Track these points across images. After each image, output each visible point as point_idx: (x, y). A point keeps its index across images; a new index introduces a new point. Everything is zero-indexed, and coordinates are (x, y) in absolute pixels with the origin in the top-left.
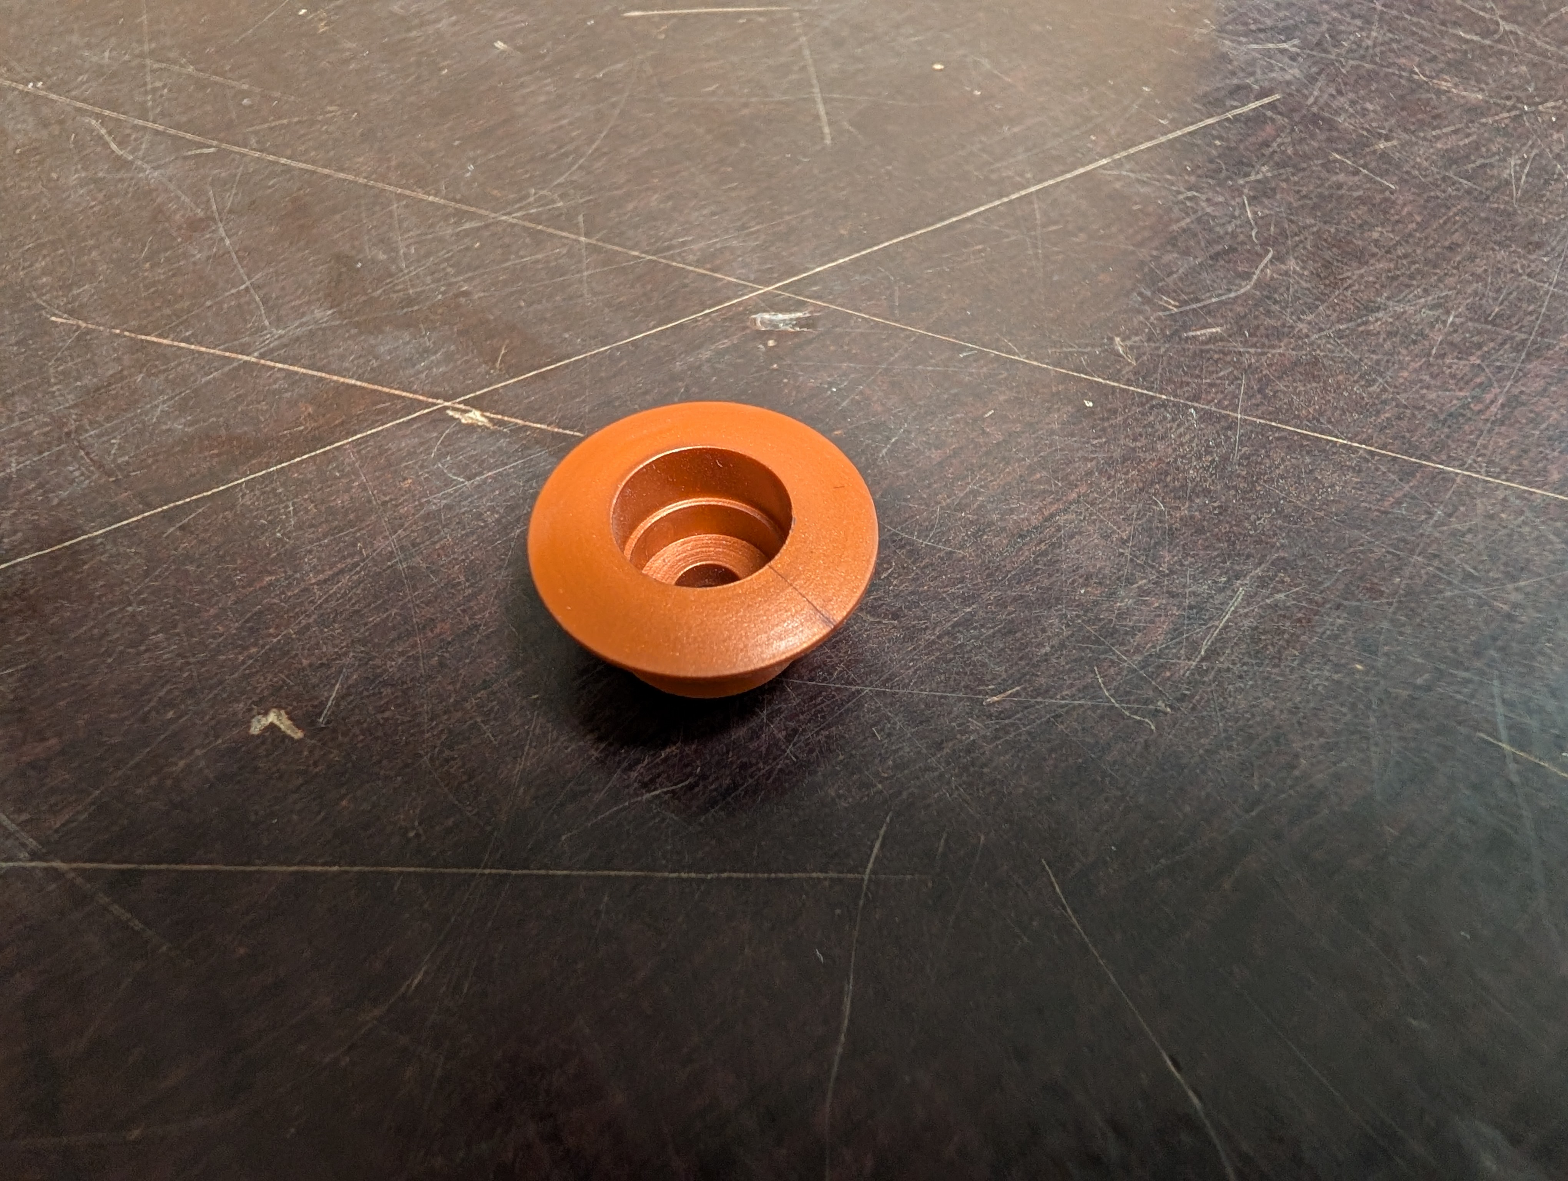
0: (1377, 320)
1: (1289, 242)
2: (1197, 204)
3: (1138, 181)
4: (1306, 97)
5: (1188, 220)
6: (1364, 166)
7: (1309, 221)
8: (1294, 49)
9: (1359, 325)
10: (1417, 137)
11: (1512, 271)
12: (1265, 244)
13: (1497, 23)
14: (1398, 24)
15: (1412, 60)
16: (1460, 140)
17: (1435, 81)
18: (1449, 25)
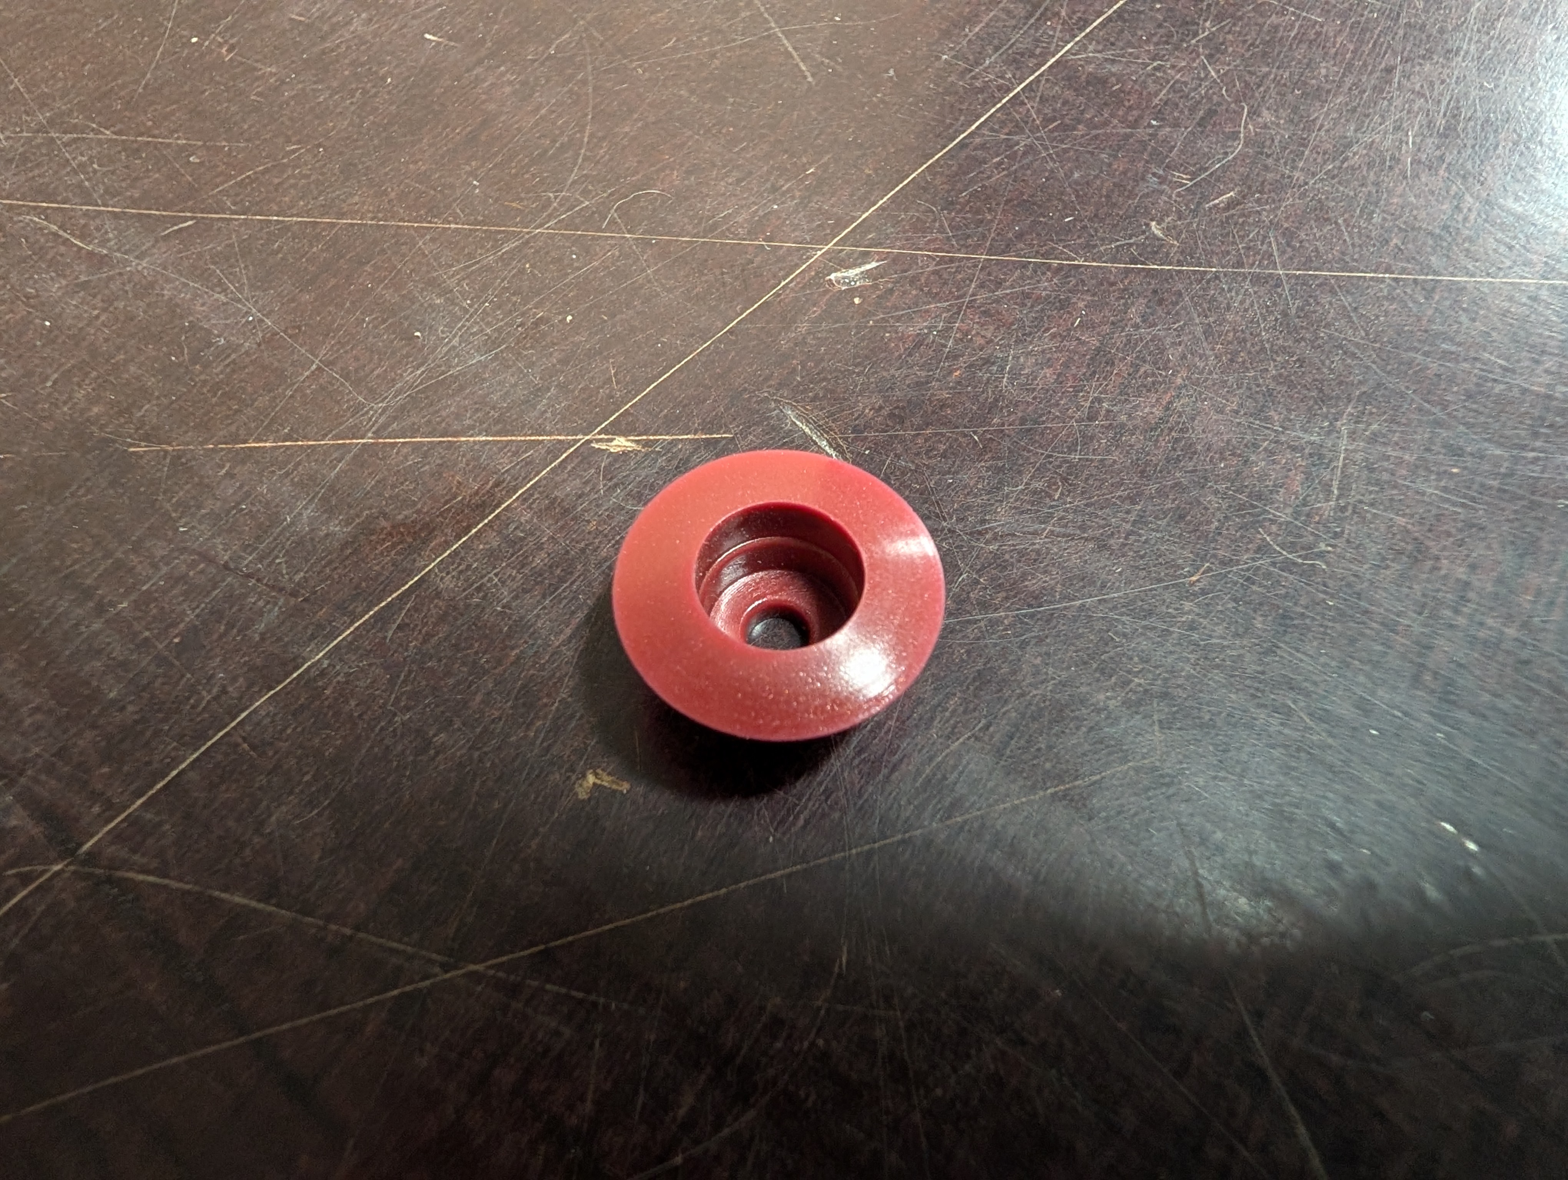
0: (1355, 154)
1: (1257, 94)
2: (1165, 72)
3: (1106, 60)
5: (1164, 92)
7: (1265, 69)
9: (1343, 162)
12: (1237, 101)
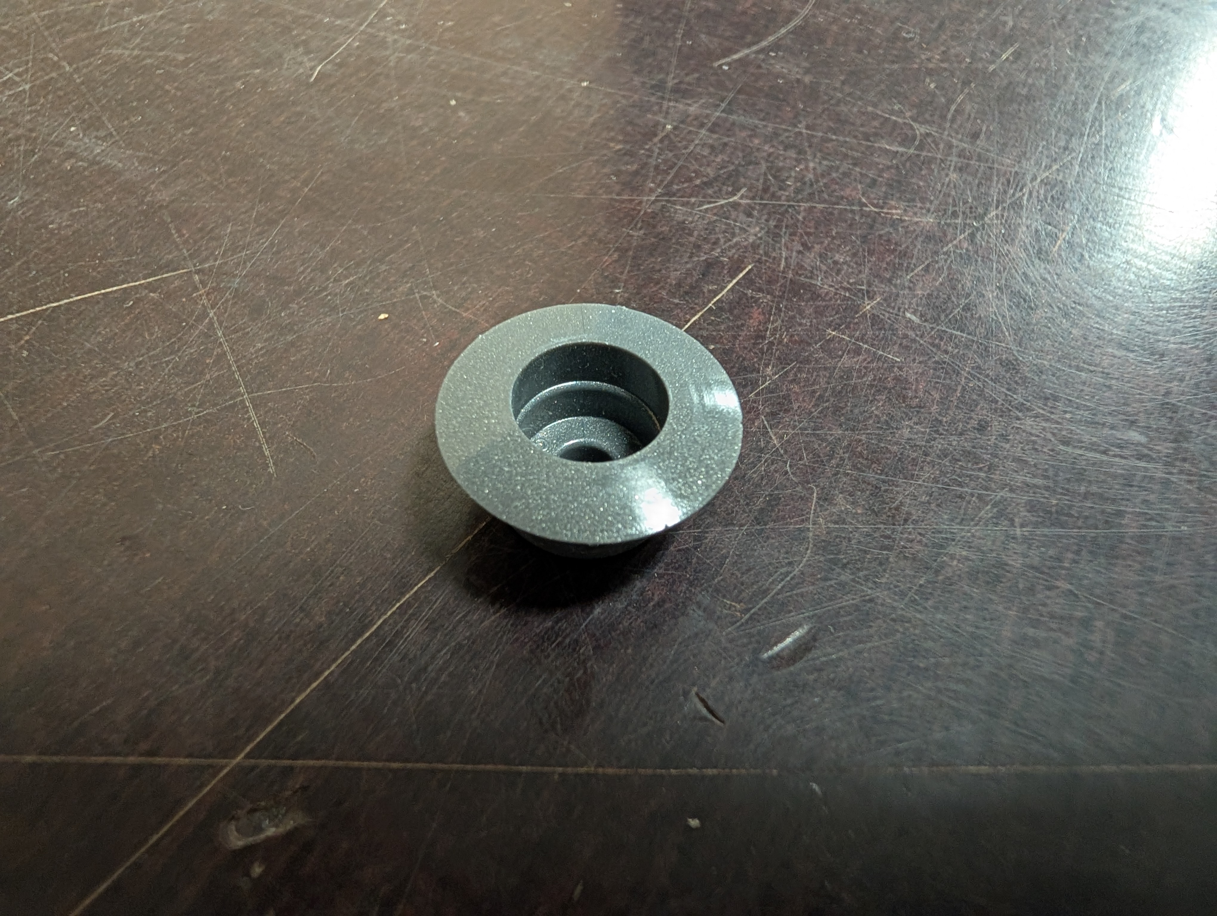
0: (951, 558)
1: (828, 471)
4: (776, 260)
6: (862, 339)
7: (837, 432)
8: (744, 201)
9: (938, 572)
10: (896, 286)
12: (804, 481)
13: (911, 126)
14: (828, 148)
15: (855, 188)
16: (935, 280)
17: (885, 210)
18: (872, 139)
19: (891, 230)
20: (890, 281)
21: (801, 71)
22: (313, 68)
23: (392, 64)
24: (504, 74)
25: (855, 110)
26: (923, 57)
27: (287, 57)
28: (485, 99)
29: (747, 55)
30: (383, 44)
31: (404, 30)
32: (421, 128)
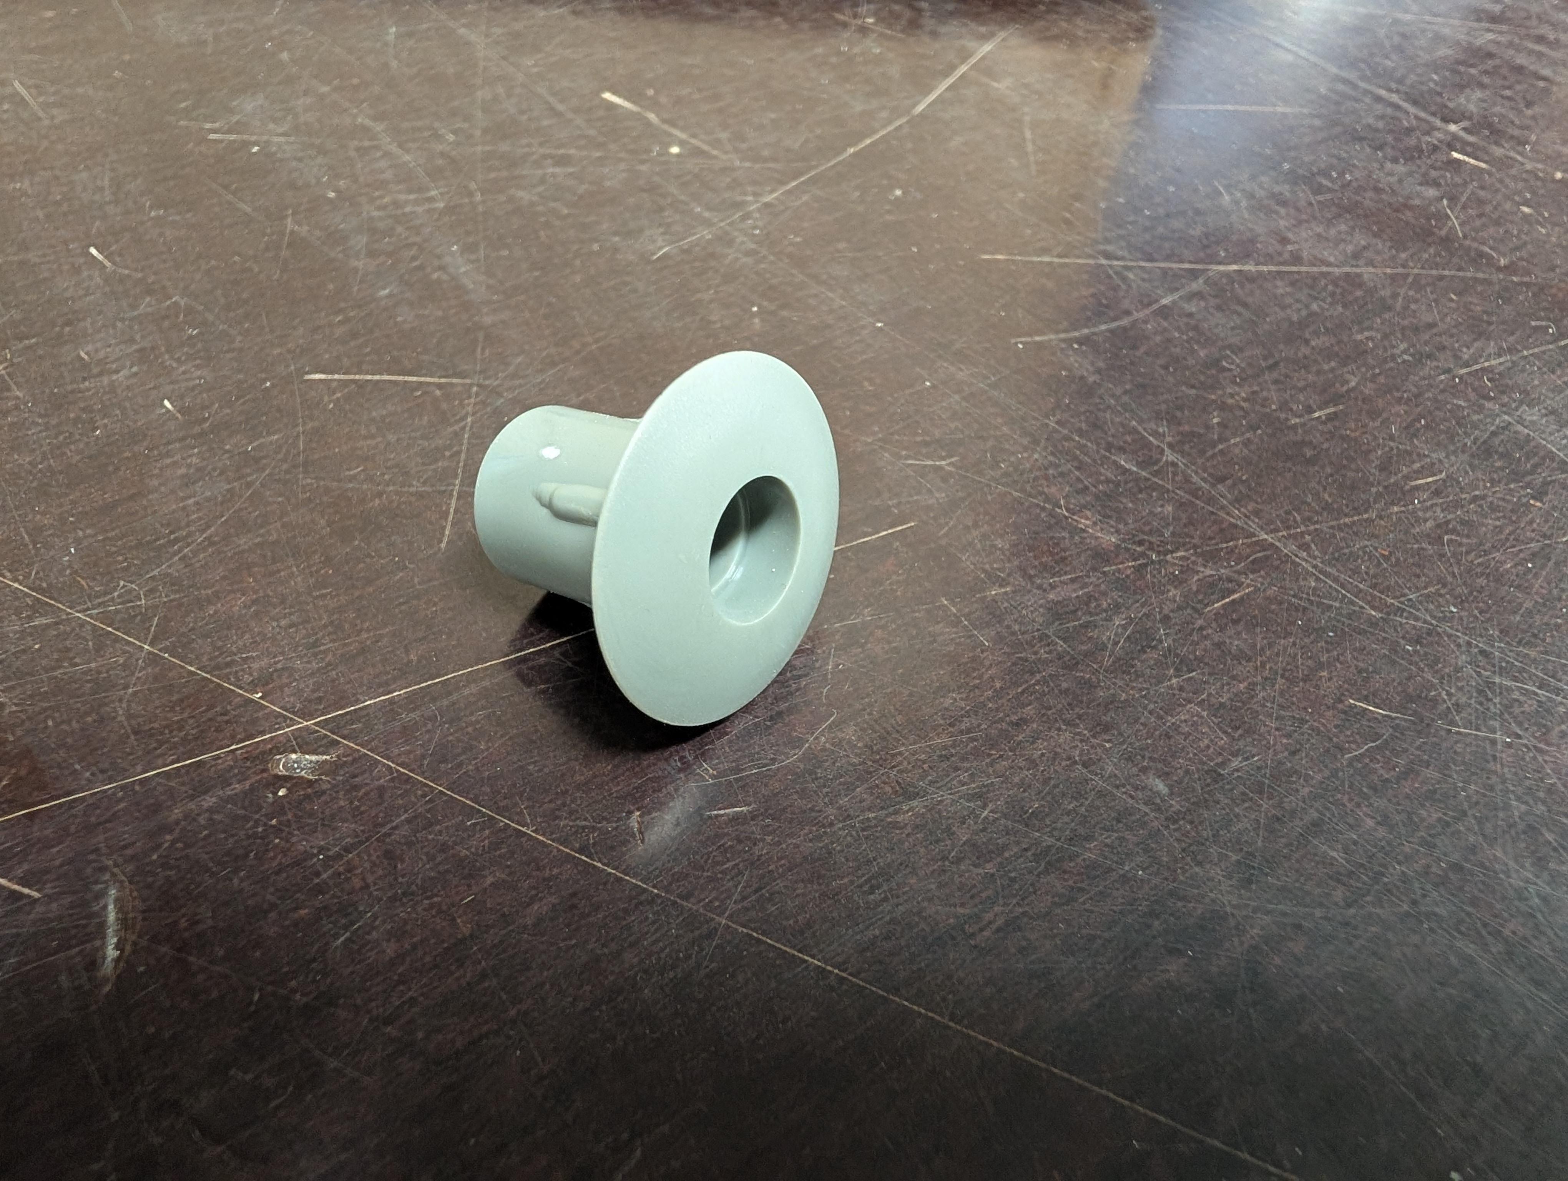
0: (910, 809)
1: (857, 705)
4: (940, 526)
6: (967, 616)
8: (948, 468)
9: (889, 815)
10: (1033, 583)
11: (1069, 758)
12: (831, 705)
13: (1163, 450)
14: (1063, 446)
15: (1062, 489)
16: (1075, 590)
17: (1075, 517)
18: (1113, 451)
19: (1067, 536)
20: (1031, 577)
21: (1091, 369)
22: (661, 248)
23: (727, 262)
24: (816, 296)
25: (1118, 420)
26: (1229, 390)
27: (648, 233)
28: (785, 313)
29: (1051, 340)
30: (730, 243)
31: (754, 235)
32: (715, 322)
